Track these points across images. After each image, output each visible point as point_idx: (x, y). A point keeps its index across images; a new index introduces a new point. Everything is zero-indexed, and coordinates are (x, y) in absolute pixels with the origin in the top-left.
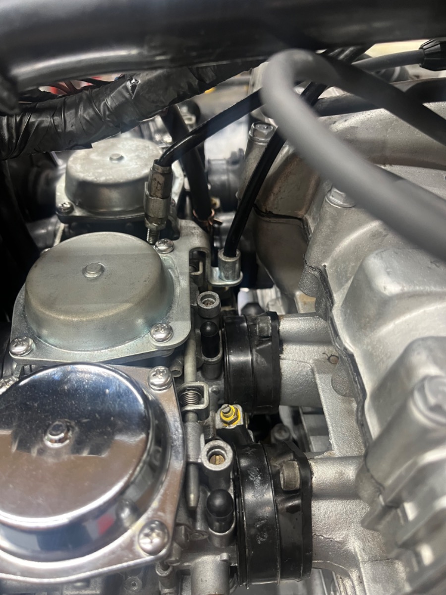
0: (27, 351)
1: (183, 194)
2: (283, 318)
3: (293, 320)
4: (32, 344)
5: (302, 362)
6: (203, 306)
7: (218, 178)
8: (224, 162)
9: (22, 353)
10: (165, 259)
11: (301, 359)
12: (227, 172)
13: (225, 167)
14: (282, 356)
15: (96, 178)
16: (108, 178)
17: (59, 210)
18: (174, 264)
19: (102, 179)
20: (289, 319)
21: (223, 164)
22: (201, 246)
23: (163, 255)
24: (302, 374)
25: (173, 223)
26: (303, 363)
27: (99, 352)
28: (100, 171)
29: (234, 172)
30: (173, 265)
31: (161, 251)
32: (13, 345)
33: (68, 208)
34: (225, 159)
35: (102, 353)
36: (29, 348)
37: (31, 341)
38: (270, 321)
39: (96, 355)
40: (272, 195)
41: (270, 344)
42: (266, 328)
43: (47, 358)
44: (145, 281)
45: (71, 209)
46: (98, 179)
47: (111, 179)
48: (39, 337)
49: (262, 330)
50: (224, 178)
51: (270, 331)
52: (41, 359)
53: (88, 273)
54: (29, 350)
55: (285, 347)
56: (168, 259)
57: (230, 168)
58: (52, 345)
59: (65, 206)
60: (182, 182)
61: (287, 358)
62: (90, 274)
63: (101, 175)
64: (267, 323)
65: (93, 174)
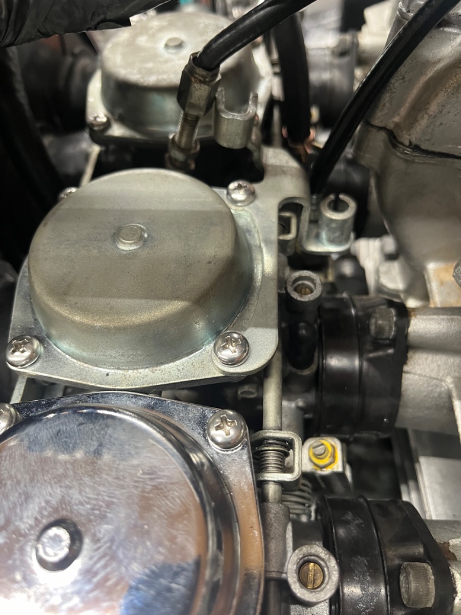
0: (30, 358)
1: (272, 103)
2: (415, 315)
3: (431, 319)
4: (38, 347)
5: (434, 379)
6: (295, 296)
7: (316, 77)
8: (328, 52)
9: (23, 363)
10: (240, 214)
11: (433, 375)
12: (331, 66)
13: (328, 59)
14: (406, 368)
15: (143, 78)
16: (160, 77)
17: (91, 127)
18: (254, 223)
19: (151, 80)
20: (425, 317)
21: (325, 55)
22: (297, 196)
23: (237, 208)
24: (431, 396)
25: (256, 154)
26: (435, 381)
27: (135, 371)
28: (150, 65)
29: (340, 67)
30: (253, 226)
31: (235, 202)
32: (10, 349)
33: (103, 124)
34: (328, 48)
35: (140, 373)
36: (34, 354)
37: (36, 343)
38: (395, 319)
39: (130, 376)
40: (426, 116)
41: (391, 351)
42: (387, 328)
43: (57, 374)
44: (210, 262)
45: (107, 125)
46: (146, 79)
47: (165, 80)
48: (49, 337)
49: (380, 330)
50: (326, 76)
51: (393, 333)
52: (50, 376)
53: (122, 242)
54: (33, 358)
55: (410, 354)
56: (245, 215)
57: (337, 61)
58: (67, 354)
59: (99, 120)
60: (269, 85)
61: (413, 371)
62: (124, 244)
63: (150, 72)
64: (390, 321)
65: (140, 71)
